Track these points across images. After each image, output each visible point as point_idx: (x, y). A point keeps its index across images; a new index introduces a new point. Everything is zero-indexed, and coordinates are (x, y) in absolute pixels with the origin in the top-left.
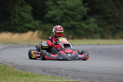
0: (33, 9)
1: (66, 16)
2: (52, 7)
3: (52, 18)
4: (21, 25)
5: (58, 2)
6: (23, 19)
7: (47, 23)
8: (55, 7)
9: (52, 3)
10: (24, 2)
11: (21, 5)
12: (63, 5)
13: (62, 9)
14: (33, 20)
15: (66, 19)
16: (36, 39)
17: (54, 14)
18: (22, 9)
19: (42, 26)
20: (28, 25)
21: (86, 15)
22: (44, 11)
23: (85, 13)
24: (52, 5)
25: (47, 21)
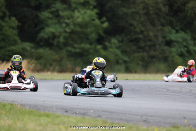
0: (20, 24)
2: (50, 22)
3: (49, 38)
5: (61, 13)
7: (41, 46)
8: (55, 21)
9: (51, 16)
10: (8, 14)
12: (68, 19)
13: (67, 25)
14: (19, 41)
17: (53, 33)
19: (33, 50)
21: (102, 34)
22: (37, 29)
23: (101, 32)
24: (49, 18)
25: (42, 43)
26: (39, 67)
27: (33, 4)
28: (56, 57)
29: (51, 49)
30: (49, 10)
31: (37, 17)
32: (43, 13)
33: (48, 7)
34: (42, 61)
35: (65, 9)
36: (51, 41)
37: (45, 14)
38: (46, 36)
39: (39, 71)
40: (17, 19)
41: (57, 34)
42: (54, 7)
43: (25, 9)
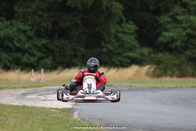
0: (138, 28)
1: (192, 40)
2: (169, 26)
3: (168, 42)
4: (119, 54)
5: (179, 18)
6: (122, 44)
7: (161, 51)
8: (174, 25)
9: (170, 20)
10: (124, 18)
11: (120, 23)
12: (187, 22)
13: (185, 28)
14: (138, 46)
15: (192, 44)
16: (144, 77)
17: (172, 38)
18: (121, 30)
19: (153, 55)
20: (131, 54)
22: (156, 32)
24: (168, 22)
25: (161, 48)
26: (159, 72)
27: (152, 8)
28: (177, 61)
29: (171, 53)
30: (168, 14)
31: (156, 21)
32: (162, 17)
33: (167, 11)
34: (161, 66)
35: (184, 13)
36: (170, 45)
37: (164, 19)
38: (165, 41)
39: (159, 76)
40: (135, 23)
41: (176, 38)
42: (173, 11)
43: (144, 14)
